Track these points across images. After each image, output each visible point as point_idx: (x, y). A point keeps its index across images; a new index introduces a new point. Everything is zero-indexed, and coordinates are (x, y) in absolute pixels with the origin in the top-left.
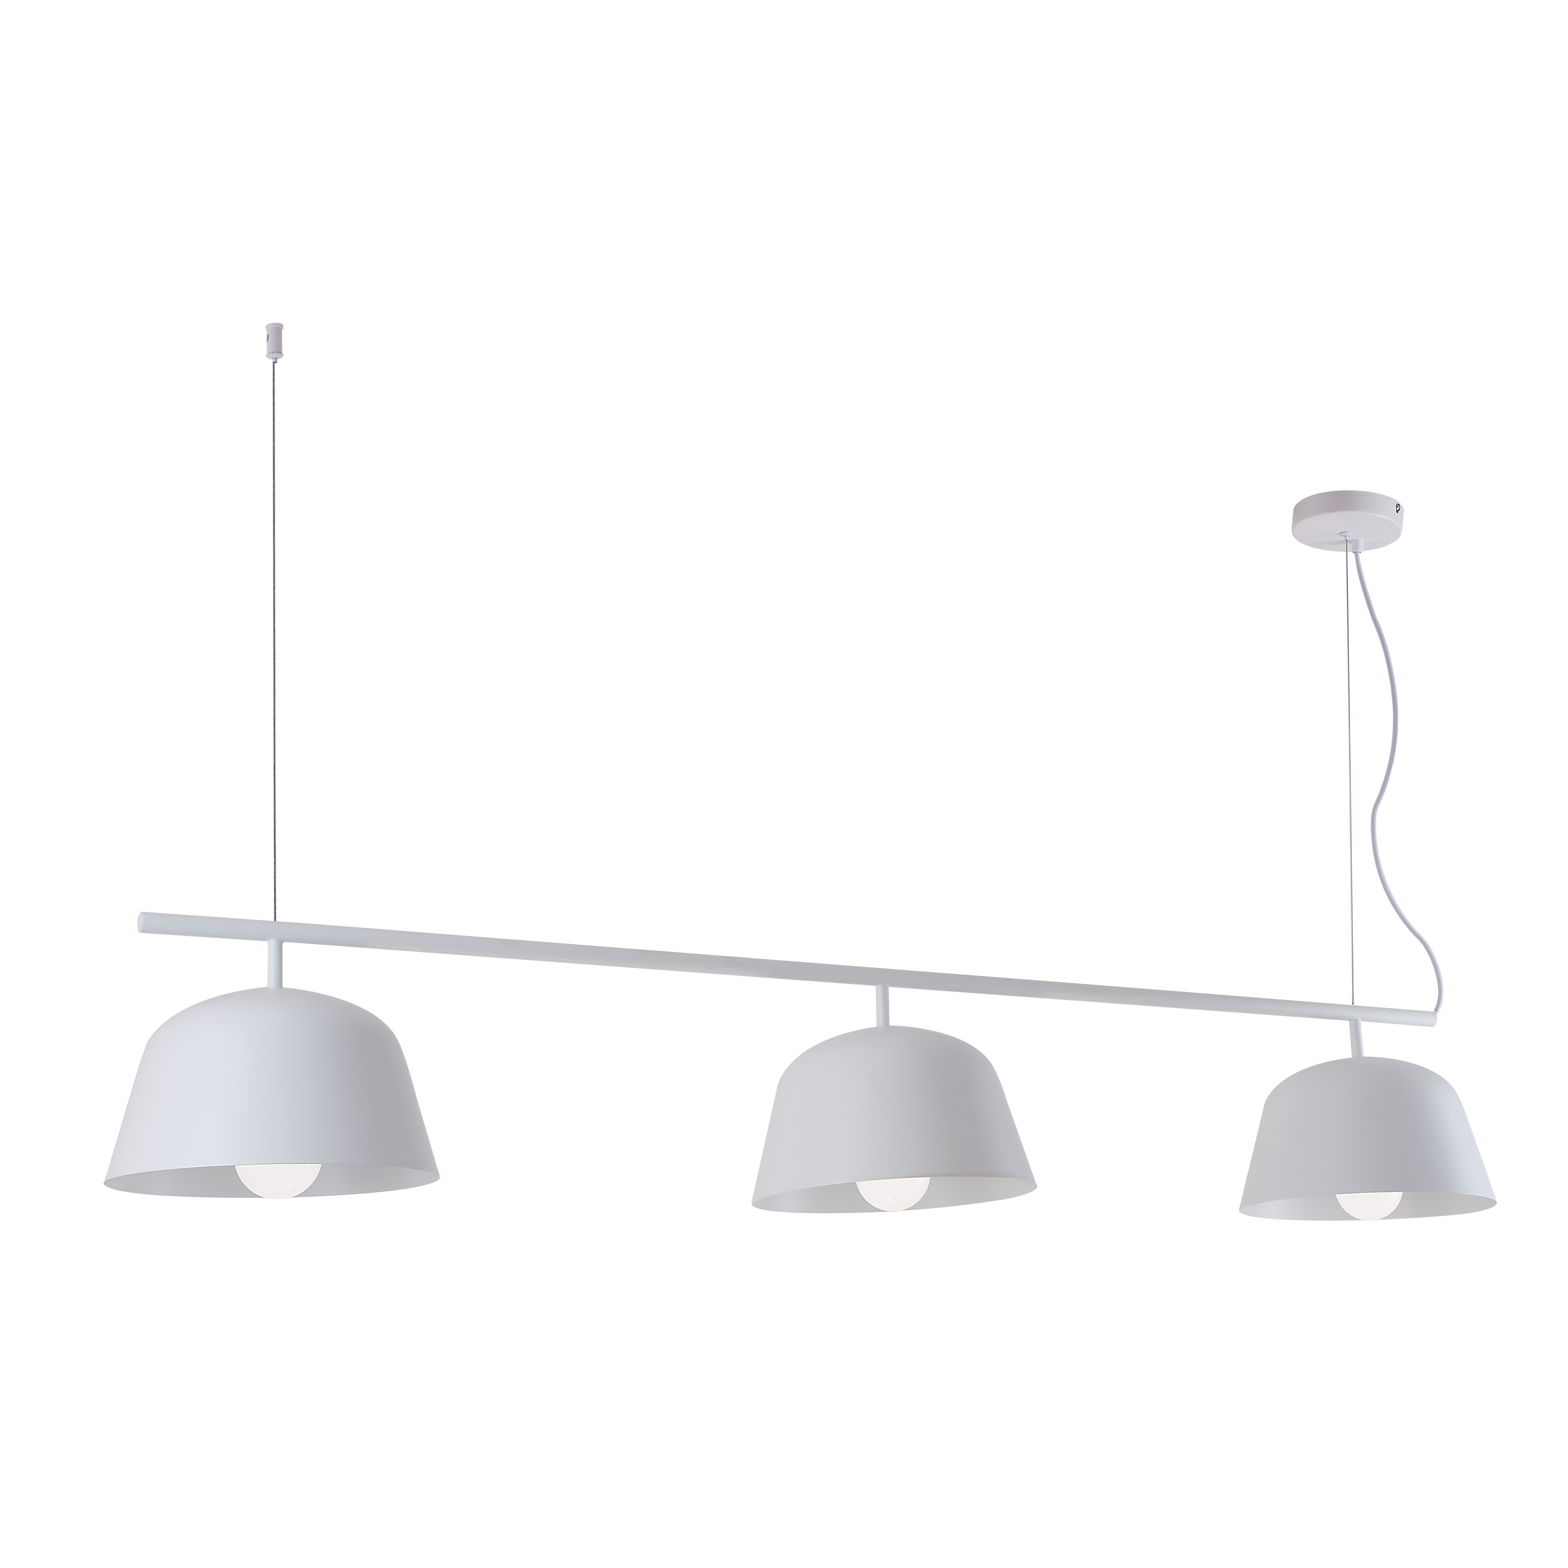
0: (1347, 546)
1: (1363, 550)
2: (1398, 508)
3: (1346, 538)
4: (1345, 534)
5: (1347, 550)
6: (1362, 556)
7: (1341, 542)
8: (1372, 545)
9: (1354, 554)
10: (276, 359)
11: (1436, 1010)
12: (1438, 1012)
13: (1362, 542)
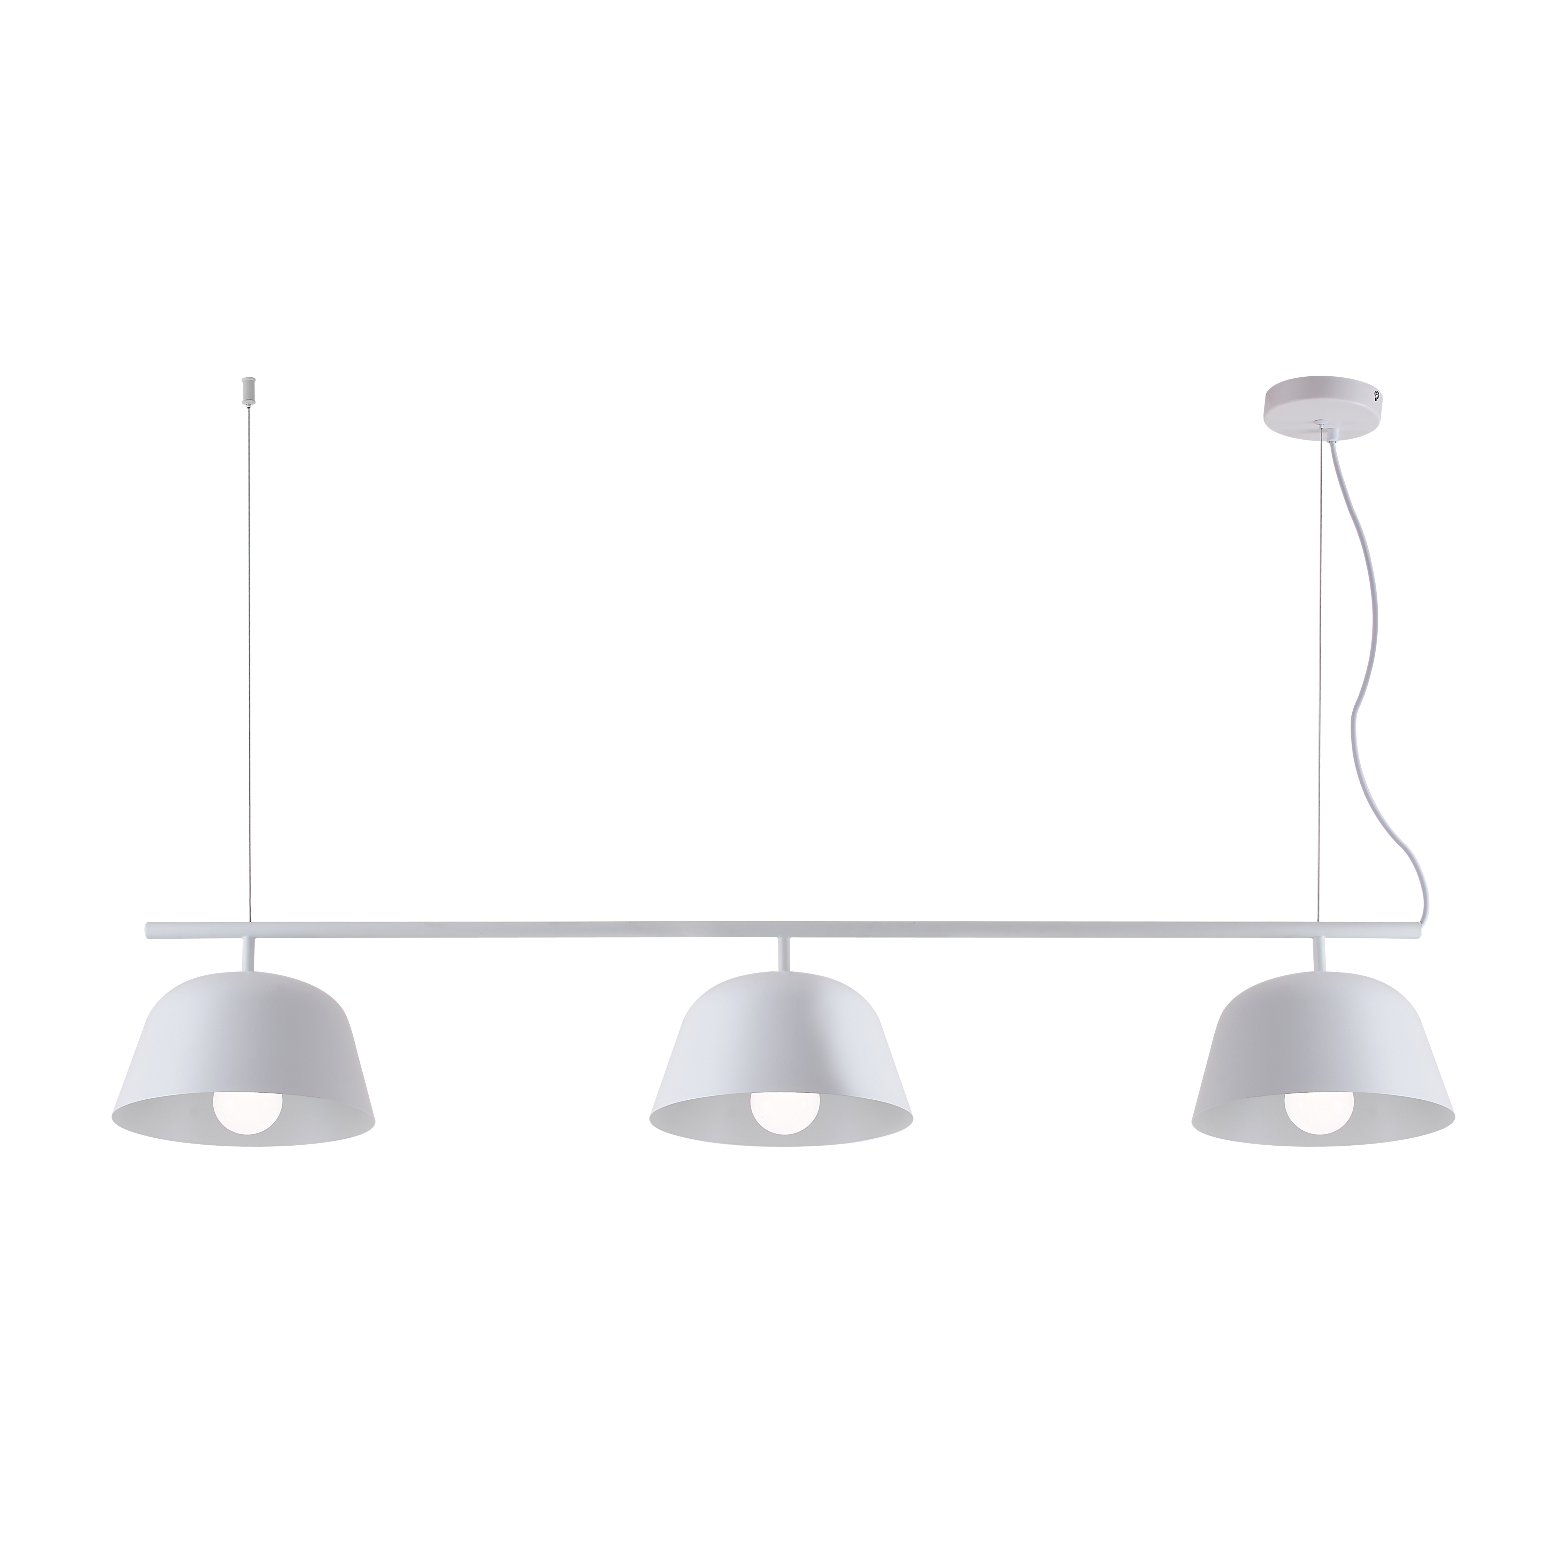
0: (1321, 435)
1: (1339, 440)
2: (1377, 396)
3: (1321, 426)
4: (1320, 422)
5: (1321, 440)
6: (1339, 445)
7: (1315, 431)
8: (1348, 435)
9: (1329, 444)
10: (250, 405)
11: (1422, 922)
12: (1424, 924)
13: (1337, 432)
